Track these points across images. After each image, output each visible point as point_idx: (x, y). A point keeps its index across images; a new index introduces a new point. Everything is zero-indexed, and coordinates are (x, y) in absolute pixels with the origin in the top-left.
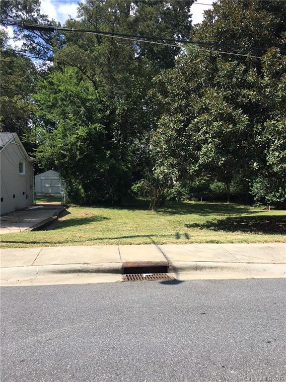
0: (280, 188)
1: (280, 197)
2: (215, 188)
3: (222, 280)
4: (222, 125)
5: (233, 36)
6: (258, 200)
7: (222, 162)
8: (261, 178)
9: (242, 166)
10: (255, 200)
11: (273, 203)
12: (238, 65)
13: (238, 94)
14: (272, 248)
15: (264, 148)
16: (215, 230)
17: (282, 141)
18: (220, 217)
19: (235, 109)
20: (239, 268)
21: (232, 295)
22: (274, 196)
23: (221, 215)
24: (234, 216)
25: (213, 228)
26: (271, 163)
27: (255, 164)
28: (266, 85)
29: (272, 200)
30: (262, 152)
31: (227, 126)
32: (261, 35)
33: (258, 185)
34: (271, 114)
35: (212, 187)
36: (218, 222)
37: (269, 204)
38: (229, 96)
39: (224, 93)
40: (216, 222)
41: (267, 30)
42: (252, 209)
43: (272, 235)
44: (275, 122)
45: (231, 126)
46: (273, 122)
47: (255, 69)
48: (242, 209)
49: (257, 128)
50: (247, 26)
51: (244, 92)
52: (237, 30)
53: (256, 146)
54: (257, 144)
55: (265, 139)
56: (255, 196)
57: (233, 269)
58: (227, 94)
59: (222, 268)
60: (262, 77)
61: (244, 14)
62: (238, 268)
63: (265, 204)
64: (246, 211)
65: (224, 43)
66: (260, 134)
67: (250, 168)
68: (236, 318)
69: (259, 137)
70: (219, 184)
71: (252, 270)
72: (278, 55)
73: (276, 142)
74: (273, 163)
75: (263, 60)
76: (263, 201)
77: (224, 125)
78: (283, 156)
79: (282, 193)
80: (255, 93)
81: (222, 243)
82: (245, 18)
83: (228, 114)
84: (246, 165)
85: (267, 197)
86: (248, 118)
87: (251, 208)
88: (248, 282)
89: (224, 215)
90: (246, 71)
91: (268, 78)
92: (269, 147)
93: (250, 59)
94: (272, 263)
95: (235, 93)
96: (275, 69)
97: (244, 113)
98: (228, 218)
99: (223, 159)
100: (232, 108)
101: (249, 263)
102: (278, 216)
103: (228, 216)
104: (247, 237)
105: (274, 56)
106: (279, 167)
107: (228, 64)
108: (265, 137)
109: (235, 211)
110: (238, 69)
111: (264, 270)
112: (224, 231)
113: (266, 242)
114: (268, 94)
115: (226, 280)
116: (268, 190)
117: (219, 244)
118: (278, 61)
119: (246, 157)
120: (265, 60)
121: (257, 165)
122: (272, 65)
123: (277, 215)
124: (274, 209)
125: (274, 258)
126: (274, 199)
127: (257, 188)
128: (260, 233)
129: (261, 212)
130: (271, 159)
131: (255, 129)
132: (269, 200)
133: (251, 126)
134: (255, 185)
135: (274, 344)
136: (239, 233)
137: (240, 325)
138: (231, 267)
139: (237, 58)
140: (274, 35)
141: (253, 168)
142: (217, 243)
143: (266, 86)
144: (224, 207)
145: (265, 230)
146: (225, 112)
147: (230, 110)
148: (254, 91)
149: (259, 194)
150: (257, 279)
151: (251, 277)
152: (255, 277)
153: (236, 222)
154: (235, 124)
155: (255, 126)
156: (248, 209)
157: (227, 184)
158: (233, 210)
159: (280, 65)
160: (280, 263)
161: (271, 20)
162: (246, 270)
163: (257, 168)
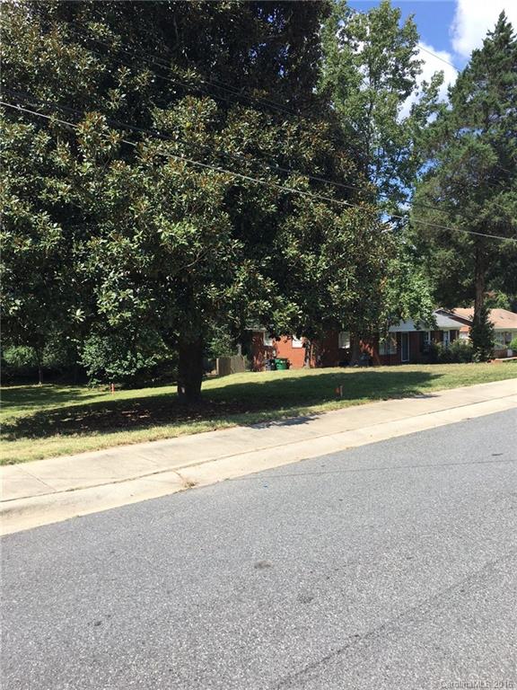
0: (129, 352)
1: (129, 368)
2: (14, 358)
3: (21, 533)
4: (11, 239)
5: (25, 78)
6: (93, 376)
7: (16, 308)
8: (96, 336)
9: (55, 317)
10: (89, 374)
11: (119, 379)
12: (36, 131)
13: (40, 186)
14: (112, 456)
15: (92, 284)
16: (10, 439)
17: (122, 274)
18: (21, 413)
19: (34, 211)
20: (53, 503)
21: (37, 557)
22: (120, 366)
23: (27, 409)
24: (51, 407)
25: (7, 436)
26: (105, 311)
27: (78, 312)
28: (87, 175)
29: (116, 373)
30: (90, 291)
31: (22, 242)
32: (74, 87)
33: (93, 349)
34: (101, 227)
35: (8, 356)
36: (17, 423)
37: (112, 381)
38: (22, 187)
39: (13, 180)
40: (13, 423)
41: (86, 81)
42: (85, 392)
43: (113, 434)
44: (105, 241)
45: (28, 242)
46: (102, 241)
47: (67, 145)
48: (68, 393)
49: (77, 249)
50: (48, 65)
51: (50, 182)
52: (31, 68)
53: (79, 280)
54: (80, 277)
55: (93, 268)
56: (88, 369)
57: (41, 507)
58: (19, 182)
59: (21, 510)
60: (81, 161)
61: (42, 43)
62: (51, 504)
63: (105, 381)
64: (74, 396)
65: (7, 87)
66: (83, 259)
67: (69, 319)
68: (42, 599)
69: (83, 265)
70: (22, 350)
71: (77, 502)
72: (104, 127)
73: (111, 274)
74: (107, 311)
75: (78, 131)
76: (102, 377)
77: (16, 240)
78: (124, 299)
79: (132, 361)
80: (69, 186)
81: (21, 461)
82: (45, 49)
83: (21, 218)
84: (62, 314)
85: (107, 370)
86: (59, 229)
87: (82, 390)
88: (69, 525)
89: (32, 409)
90: (51, 146)
91: (91, 164)
92: (101, 282)
93: (57, 125)
94: (111, 483)
95: (34, 181)
96: (100, 151)
97: (53, 220)
98: (38, 413)
99: (18, 302)
100: (28, 209)
101: (72, 490)
102: (127, 400)
103: (39, 410)
104: (72, 444)
105: (98, 128)
106: (118, 317)
107: (16, 126)
108: (93, 265)
109: (53, 399)
110: (37, 139)
111: (98, 498)
112: (29, 438)
113: (103, 447)
114: (94, 192)
115: (28, 531)
116: (109, 357)
117: (16, 465)
118: (105, 138)
119: (61, 299)
120: (81, 131)
121: (82, 314)
122: (95, 142)
123: (125, 398)
124: (123, 389)
125: (114, 472)
126: (120, 372)
127: (91, 354)
128: (94, 433)
129: (100, 395)
130: (104, 304)
131: (74, 251)
132: (111, 375)
133: (66, 243)
134: (87, 349)
135: (106, 625)
136: (57, 437)
137: (49, 609)
138: (37, 505)
139: (34, 120)
140: (97, 91)
141: (76, 320)
142: (12, 464)
143: (89, 177)
144: (32, 392)
145: (104, 427)
146: (15, 215)
147: (25, 213)
148: (68, 183)
149: (95, 365)
150: (85, 516)
151: (75, 515)
152: (80, 514)
153: (53, 418)
154: (37, 239)
155: (75, 245)
156: (77, 393)
157: (36, 349)
158: (49, 397)
159: (107, 144)
160: (125, 480)
161: (90, 65)
162: (66, 504)
163: (81, 320)
